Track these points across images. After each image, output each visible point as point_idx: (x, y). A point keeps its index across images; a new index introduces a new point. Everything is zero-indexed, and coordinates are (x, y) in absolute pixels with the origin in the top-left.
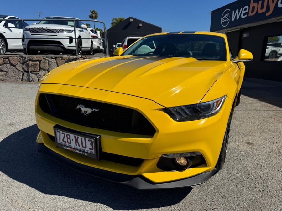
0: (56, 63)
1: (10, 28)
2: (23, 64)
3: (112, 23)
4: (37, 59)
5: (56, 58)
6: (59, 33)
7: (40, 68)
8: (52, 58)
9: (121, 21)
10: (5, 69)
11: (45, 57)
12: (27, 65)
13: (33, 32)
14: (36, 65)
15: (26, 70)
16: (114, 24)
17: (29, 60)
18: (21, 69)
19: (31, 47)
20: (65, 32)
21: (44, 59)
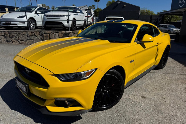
0: (58, 36)
1: (39, 14)
2: (41, 35)
3: (107, 5)
4: (48, 33)
5: (58, 32)
6: (61, 17)
7: (50, 38)
8: (56, 32)
9: (113, 3)
10: (32, 39)
11: (52, 32)
12: (43, 36)
13: (48, 17)
14: (48, 36)
15: (42, 39)
16: (108, 5)
17: (44, 34)
18: (40, 39)
19: (47, 25)
20: (66, 16)
21: (52, 33)
